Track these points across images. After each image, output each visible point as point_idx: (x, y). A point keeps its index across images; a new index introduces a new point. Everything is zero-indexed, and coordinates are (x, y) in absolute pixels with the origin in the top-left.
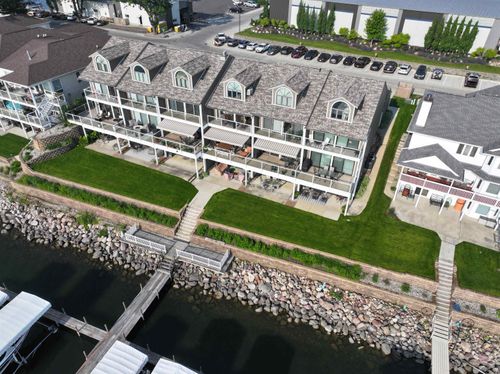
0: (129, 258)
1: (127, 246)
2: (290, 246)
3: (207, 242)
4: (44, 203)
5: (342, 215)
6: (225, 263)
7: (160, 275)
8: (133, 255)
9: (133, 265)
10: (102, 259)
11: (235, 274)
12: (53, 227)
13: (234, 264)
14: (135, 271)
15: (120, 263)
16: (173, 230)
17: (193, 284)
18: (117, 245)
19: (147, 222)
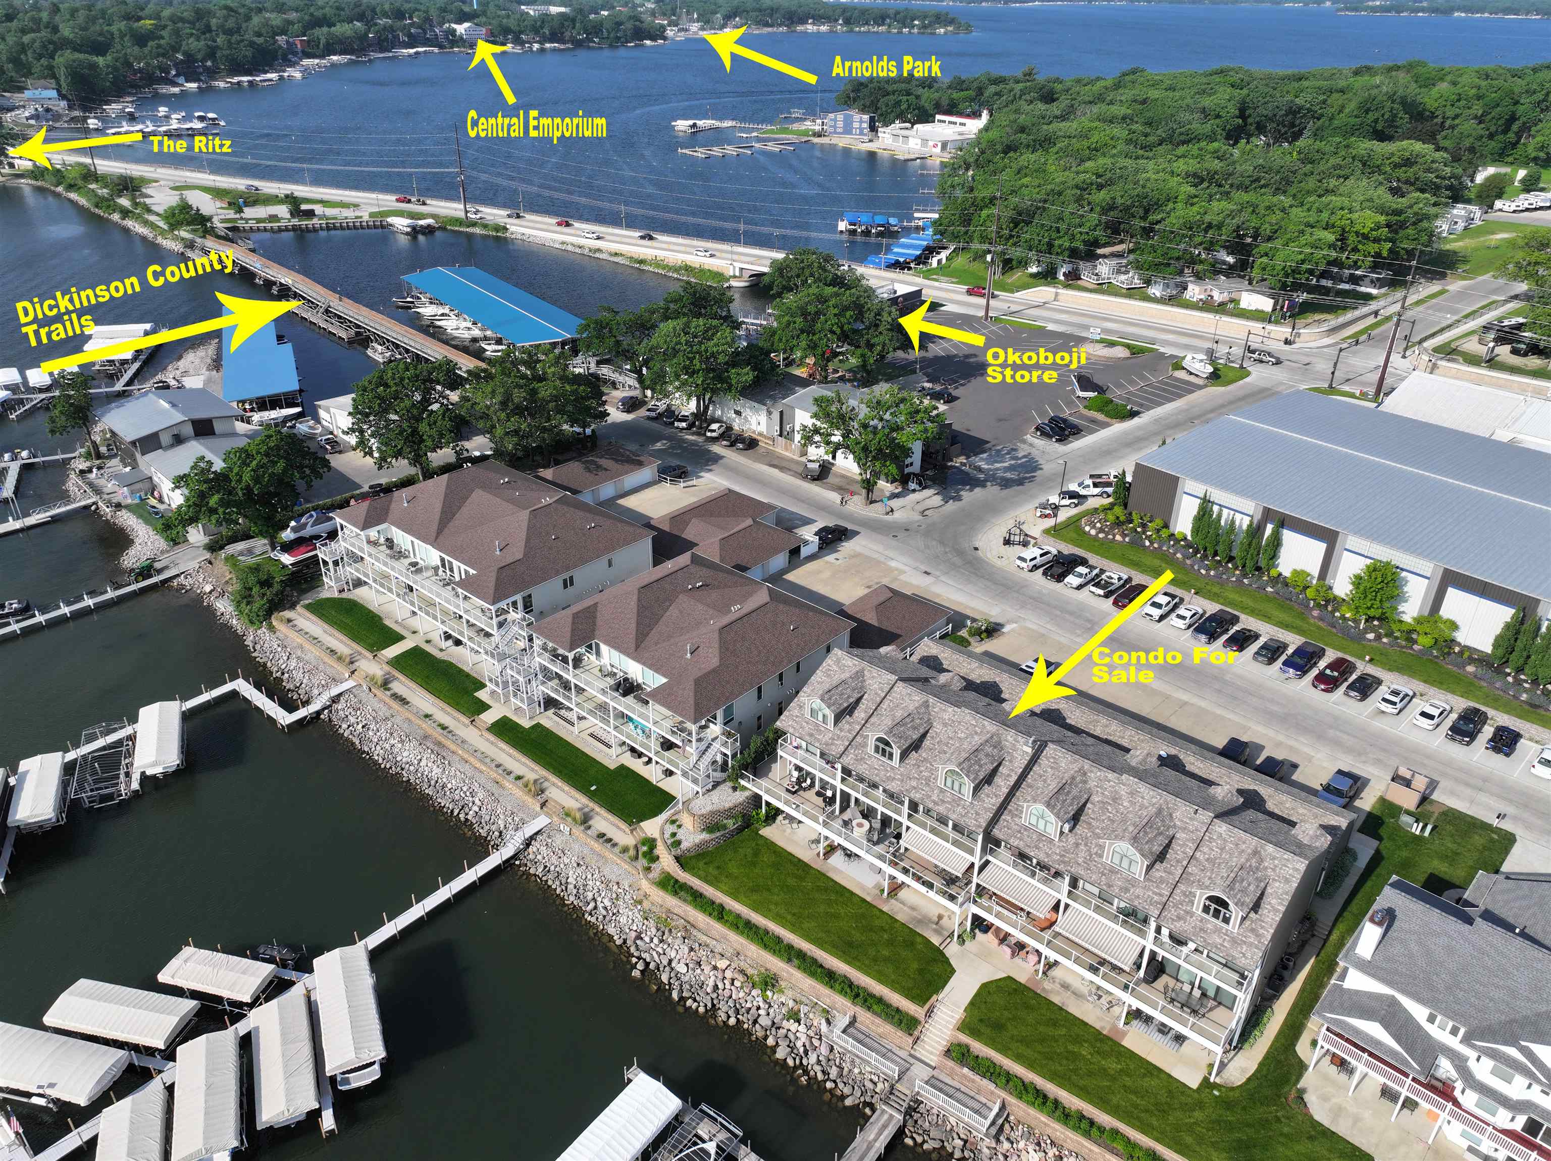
0: (834, 1072)
1: (832, 1049)
2: (1104, 1119)
3: (964, 1076)
4: (695, 932)
5: (1206, 1080)
6: (993, 1123)
7: (886, 1117)
8: (841, 1068)
9: (841, 1085)
10: (790, 1062)
11: (1006, 1145)
12: (711, 983)
13: (1007, 1126)
14: (843, 1097)
15: (820, 1077)
16: (910, 1040)
17: (937, 1145)
18: (816, 1043)
19: (869, 1015)
